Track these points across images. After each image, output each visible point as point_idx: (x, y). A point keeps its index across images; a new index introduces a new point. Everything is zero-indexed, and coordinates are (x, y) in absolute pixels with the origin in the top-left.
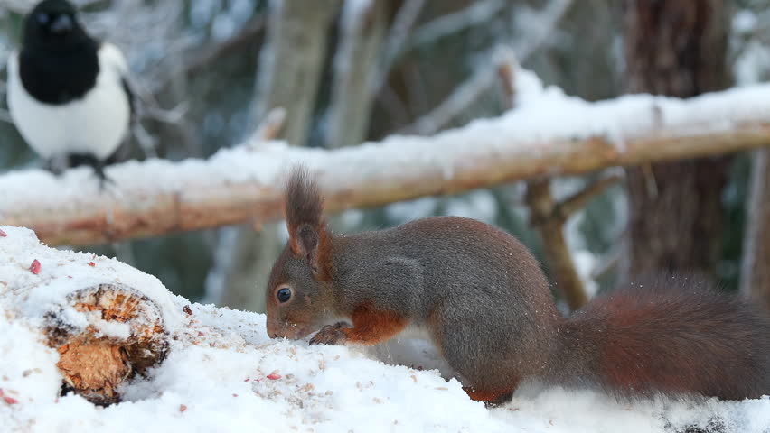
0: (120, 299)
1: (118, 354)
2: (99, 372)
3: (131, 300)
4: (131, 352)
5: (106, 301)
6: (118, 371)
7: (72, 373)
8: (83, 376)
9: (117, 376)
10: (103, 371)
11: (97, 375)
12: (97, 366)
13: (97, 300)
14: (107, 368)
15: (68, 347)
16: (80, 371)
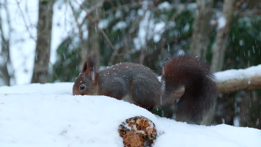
0: (142, 121)
1: (141, 138)
2: (136, 144)
3: (146, 121)
4: (146, 138)
5: (138, 122)
6: (142, 144)
7: (128, 144)
8: (131, 145)
9: (141, 146)
10: (137, 144)
11: (136, 145)
12: (135, 142)
13: (135, 121)
14: (138, 143)
15: (126, 136)
16: (130, 144)
